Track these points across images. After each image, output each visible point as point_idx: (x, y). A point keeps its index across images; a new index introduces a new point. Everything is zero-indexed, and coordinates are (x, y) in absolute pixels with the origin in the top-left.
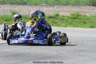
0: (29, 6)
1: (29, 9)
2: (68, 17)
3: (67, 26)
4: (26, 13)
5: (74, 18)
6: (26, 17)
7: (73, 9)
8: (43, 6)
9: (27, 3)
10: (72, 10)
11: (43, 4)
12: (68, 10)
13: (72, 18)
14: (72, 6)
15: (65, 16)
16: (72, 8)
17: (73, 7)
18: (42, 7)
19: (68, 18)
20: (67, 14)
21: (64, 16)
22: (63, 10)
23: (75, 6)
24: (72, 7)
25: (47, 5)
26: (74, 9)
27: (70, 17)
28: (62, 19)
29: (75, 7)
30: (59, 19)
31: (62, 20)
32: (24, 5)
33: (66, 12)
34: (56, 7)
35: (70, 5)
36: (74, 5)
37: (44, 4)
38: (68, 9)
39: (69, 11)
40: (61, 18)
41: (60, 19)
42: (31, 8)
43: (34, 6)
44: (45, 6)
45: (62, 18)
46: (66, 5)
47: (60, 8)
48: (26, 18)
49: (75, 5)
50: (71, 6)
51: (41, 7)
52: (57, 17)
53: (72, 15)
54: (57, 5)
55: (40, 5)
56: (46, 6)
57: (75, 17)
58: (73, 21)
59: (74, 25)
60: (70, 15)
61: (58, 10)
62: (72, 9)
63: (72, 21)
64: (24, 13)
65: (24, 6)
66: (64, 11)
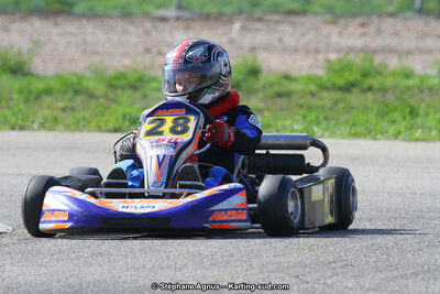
0: (84, 22)
1: (85, 41)
2: (310, 79)
3: (316, 129)
4: (71, 61)
5: (348, 88)
6: (79, 83)
7: (335, 38)
8: (164, 19)
9: (72, 5)
10: (328, 44)
11: (162, 13)
12: (306, 39)
13: (334, 85)
14: (329, 17)
15: (293, 74)
16: (326, 29)
17: (335, 23)
18: (161, 25)
19: (313, 88)
20: (304, 66)
21: (287, 77)
22: (280, 40)
23: (342, 22)
24: (327, 22)
25: (186, 14)
26: (340, 34)
27: (325, 79)
28: (280, 95)
29: (346, 26)
30: (260, 95)
31: (279, 101)
32: (61, 20)
33: (296, 51)
34: (237, 26)
35: (315, 14)
36: (338, 11)
37: (171, 13)
38: (303, 35)
39: (312, 46)
40: (272, 84)
41: (270, 92)
42: (101, 36)
43: (111, 22)
44: (178, 19)
45: (276, 89)
46: (291, 13)
47: (259, 30)
48: (77, 92)
49: (342, 16)
50: (319, 19)
51: (155, 28)
52: (252, 79)
53: (335, 72)
54: (240, 12)
55: (146, 15)
56: (180, 23)
57: (351, 79)
58: (341, 105)
59: (354, 125)
60: (320, 72)
61: (247, 40)
62: (329, 36)
63: (337, 102)
64: (60, 62)
65: (57, 24)
66: (285, 49)
